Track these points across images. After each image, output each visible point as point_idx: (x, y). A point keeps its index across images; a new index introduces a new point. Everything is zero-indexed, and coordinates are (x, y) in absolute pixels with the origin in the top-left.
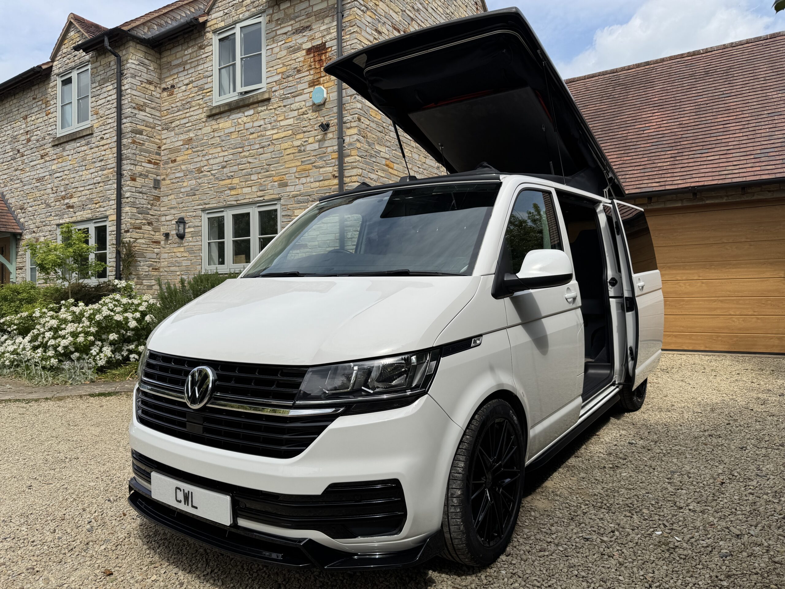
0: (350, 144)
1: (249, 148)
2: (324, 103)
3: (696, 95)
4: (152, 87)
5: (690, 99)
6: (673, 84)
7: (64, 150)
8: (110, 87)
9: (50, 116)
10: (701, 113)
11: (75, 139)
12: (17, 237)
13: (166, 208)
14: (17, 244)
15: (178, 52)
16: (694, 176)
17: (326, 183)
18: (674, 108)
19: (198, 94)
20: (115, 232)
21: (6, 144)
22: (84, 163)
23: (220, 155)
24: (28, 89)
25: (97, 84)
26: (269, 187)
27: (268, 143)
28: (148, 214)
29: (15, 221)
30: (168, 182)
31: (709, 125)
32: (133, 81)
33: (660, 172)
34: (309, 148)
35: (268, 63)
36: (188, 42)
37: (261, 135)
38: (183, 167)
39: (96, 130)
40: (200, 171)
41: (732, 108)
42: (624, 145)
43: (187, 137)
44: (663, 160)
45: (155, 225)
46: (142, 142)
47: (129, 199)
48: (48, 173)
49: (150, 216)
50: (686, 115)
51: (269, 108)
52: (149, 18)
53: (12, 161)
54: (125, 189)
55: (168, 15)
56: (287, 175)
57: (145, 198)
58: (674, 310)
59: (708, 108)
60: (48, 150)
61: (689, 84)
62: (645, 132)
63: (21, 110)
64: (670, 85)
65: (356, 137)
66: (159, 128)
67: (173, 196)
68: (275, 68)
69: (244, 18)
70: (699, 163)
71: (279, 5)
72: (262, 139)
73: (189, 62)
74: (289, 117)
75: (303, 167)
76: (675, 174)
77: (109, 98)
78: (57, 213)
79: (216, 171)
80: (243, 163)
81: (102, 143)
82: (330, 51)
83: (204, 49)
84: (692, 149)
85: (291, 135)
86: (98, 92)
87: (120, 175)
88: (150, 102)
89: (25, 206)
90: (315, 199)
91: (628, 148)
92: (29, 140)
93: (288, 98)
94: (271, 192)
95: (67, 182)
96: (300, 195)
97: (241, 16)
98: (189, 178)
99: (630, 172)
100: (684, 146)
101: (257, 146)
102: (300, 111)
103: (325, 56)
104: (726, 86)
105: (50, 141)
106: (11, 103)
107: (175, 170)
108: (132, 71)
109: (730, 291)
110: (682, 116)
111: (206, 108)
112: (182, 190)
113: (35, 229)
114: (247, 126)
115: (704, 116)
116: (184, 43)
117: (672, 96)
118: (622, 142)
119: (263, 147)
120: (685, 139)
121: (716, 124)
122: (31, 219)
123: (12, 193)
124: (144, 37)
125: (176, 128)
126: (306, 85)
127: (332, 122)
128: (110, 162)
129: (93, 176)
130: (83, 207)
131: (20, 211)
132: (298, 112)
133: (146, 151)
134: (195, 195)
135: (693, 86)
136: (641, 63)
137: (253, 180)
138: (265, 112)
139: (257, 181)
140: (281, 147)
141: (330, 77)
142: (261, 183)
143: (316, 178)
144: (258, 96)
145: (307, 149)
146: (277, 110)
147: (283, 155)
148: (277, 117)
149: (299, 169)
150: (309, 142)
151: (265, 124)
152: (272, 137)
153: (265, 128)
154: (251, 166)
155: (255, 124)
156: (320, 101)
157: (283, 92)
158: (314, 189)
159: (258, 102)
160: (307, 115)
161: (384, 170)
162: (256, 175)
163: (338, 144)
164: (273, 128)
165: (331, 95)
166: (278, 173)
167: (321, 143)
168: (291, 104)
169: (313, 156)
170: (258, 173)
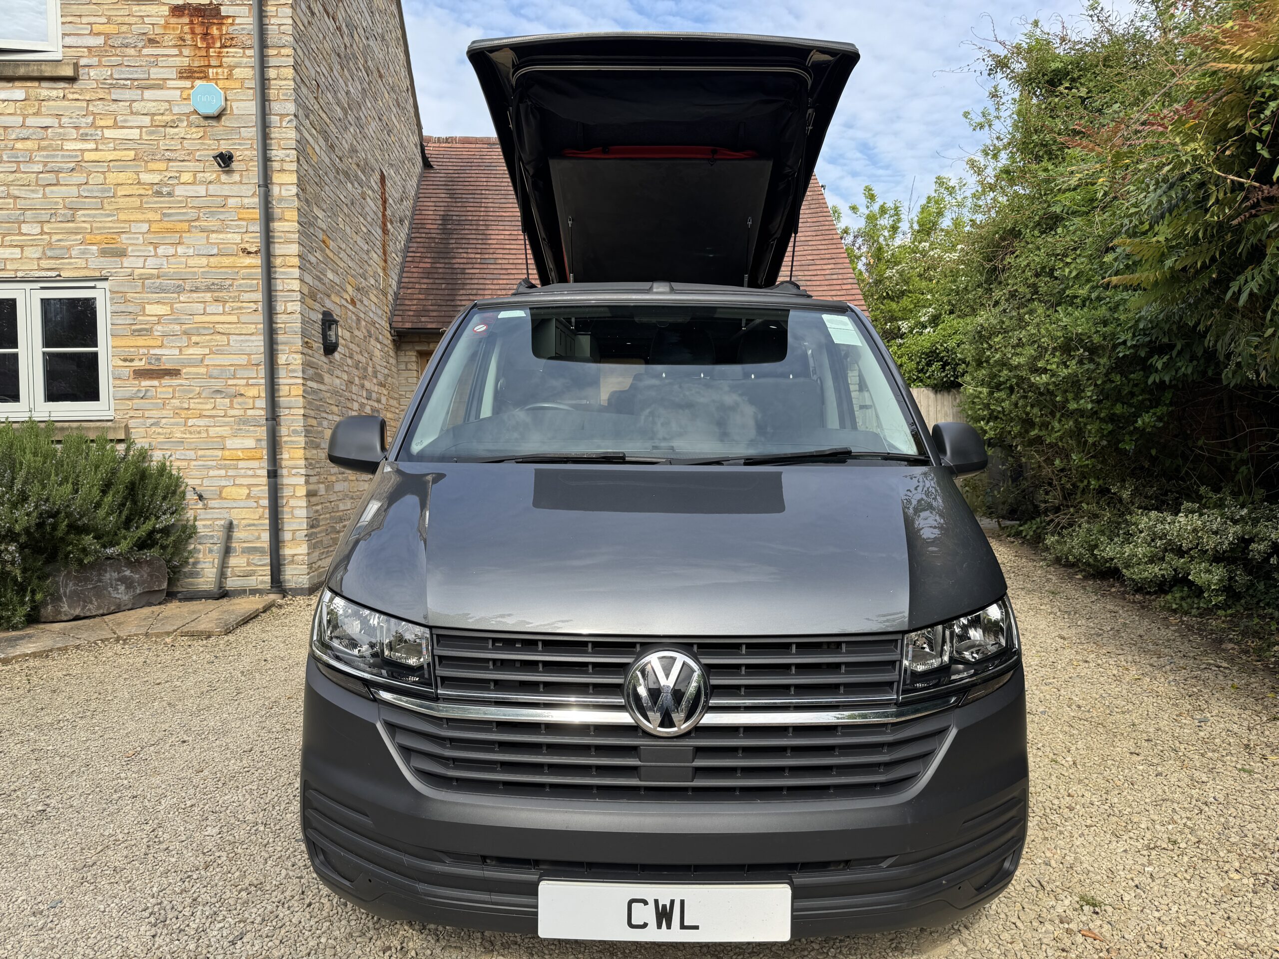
0: (281, 199)
1: (14, 167)
2: (218, 117)
17: (226, 261)
26: (74, 253)
27: (73, 165)
34: (181, 191)
37: (50, 145)
51: (71, 96)
56: (124, 236)
65: (294, 189)
68: (85, 20)
72: (54, 156)
74: (129, 124)
75: (169, 226)
82: (232, 24)
85: (133, 160)
90: (197, 288)
93: (124, 87)
94: (81, 263)
96: (158, 277)
101: (38, 168)
102: (155, 118)
103: (220, 30)
114: (7, 120)
119: (57, 172)
126: (171, 73)
127: (238, 153)
132: (152, 120)
137: (25, 235)
138: (59, 103)
139: (39, 237)
140: (105, 178)
141: (231, 71)
142: (50, 243)
143: (199, 250)
144: (43, 67)
145: (177, 193)
146: (94, 106)
147: (111, 195)
148: (94, 118)
149: (155, 227)
150: (182, 181)
151: (61, 126)
152: (82, 155)
153: (60, 134)
154: (21, 203)
155: (30, 121)
156: (213, 110)
157: (109, 73)
158: (196, 270)
159: (41, 79)
160: (176, 130)
161: (322, 251)
162: (35, 225)
163: (253, 195)
164: (84, 138)
165: (235, 105)
166: (100, 228)
167: (211, 187)
168: (135, 101)
169: (191, 207)
170: (42, 222)
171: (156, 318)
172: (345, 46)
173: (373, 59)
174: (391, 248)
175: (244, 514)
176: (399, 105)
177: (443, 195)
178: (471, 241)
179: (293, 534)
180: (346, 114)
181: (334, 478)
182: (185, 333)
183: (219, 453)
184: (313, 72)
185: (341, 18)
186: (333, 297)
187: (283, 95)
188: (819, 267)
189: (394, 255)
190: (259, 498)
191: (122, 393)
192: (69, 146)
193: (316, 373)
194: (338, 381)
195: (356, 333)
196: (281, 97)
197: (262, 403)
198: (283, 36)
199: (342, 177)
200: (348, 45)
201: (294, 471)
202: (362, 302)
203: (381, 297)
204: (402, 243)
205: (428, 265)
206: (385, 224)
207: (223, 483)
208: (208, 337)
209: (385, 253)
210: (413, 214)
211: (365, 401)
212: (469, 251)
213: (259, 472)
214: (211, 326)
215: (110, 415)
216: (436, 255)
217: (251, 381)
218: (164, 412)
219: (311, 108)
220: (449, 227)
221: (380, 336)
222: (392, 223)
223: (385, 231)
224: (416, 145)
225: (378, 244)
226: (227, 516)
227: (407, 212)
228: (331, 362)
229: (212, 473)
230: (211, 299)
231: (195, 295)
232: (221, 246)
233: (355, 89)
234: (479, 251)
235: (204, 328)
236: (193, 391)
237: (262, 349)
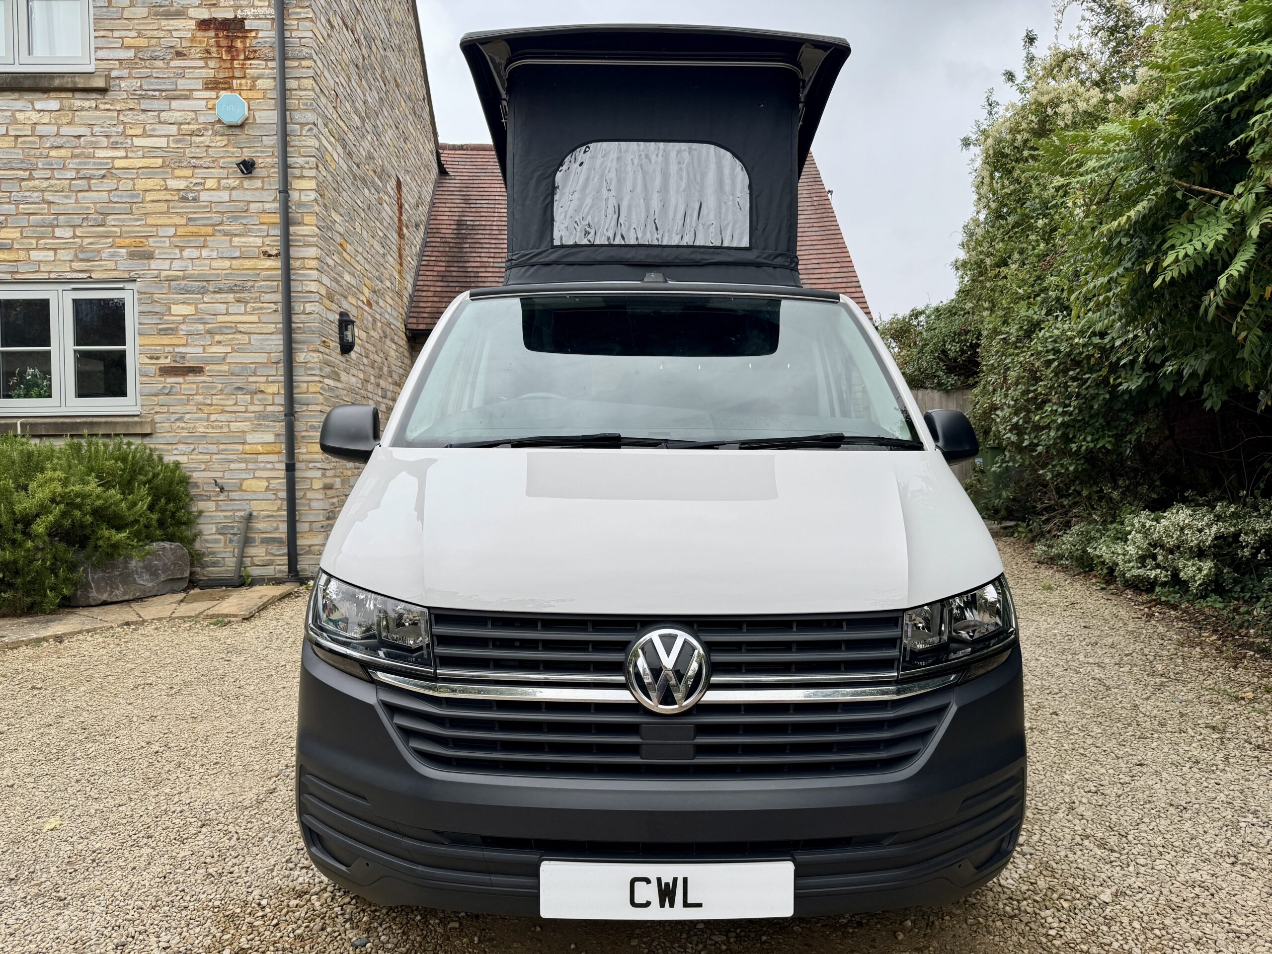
0: (300, 204)
1: (48, 174)
2: (242, 126)
17: (248, 263)
26: (104, 255)
27: (103, 172)
34: (206, 196)
37: (82, 154)
51: (102, 107)
56: (151, 240)
65: (313, 195)
68: (116, 34)
72: (86, 164)
74: (157, 133)
75: (195, 229)
80: (30, 200)
82: (255, 37)
85: (162, 167)
90: (220, 289)
93: (153, 98)
94: (111, 265)
96: (184, 279)
101: (72, 174)
102: (182, 127)
103: (244, 43)
114: (42, 129)
119: (89, 178)
126: (197, 84)
127: (260, 160)
132: (179, 129)
137: (58, 238)
138: (91, 113)
139: (71, 240)
140: (134, 185)
141: (254, 82)
142: (81, 246)
143: (223, 253)
144: (77, 79)
145: (202, 199)
146: (125, 115)
147: (140, 200)
148: (124, 127)
149: (181, 231)
150: (206, 187)
151: (93, 135)
152: (113, 163)
153: (92, 142)
154: (54, 209)
155: (64, 130)
156: (237, 119)
157: (139, 85)
158: (219, 272)
159: (74, 90)
160: (201, 139)
161: (340, 254)
162: (68, 229)
163: (274, 200)
164: (114, 146)
165: (257, 114)
166: (129, 232)
167: (234, 193)
168: (163, 111)
169: (215, 212)
170: (74, 226)
171: (181, 318)
172: (364, 57)
173: (390, 69)
174: (407, 252)
175: (264, 505)
176: (415, 114)
177: (458, 201)
178: (485, 246)
179: (311, 525)
180: (363, 122)
181: (349, 473)
182: (209, 332)
183: (240, 447)
184: (332, 82)
185: (359, 31)
186: (350, 299)
187: (303, 104)
188: (824, 271)
189: (409, 259)
190: (278, 490)
191: (148, 389)
192: (100, 153)
193: (333, 371)
194: (354, 380)
195: (372, 333)
196: (302, 107)
197: (281, 400)
198: (303, 48)
199: (359, 183)
200: (366, 56)
201: (311, 465)
202: (378, 303)
203: (397, 299)
204: (418, 247)
205: (443, 269)
206: (401, 229)
207: (244, 476)
208: (230, 336)
209: (400, 256)
210: (429, 219)
211: (380, 400)
212: (483, 255)
213: (278, 466)
214: (233, 325)
215: (136, 410)
216: (450, 259)
217: (270, 379)
218: (188, 407)
219: (330, 117)
220: (464, 231)
221: (396, 337)
222: (407, 227)
223: (401, 236)
224: (431, 152)
225: (394, 248)
226: (246, 507)
227: (423, 217)
228: (347, 361)
229: (233, 466)
230: (233, 300)
231: (218, 296)
232: (243, 249)
233: (372, 98)
234: (492, 255)
235: (227, 327)
236: (215, 387)
237: (281, 348)
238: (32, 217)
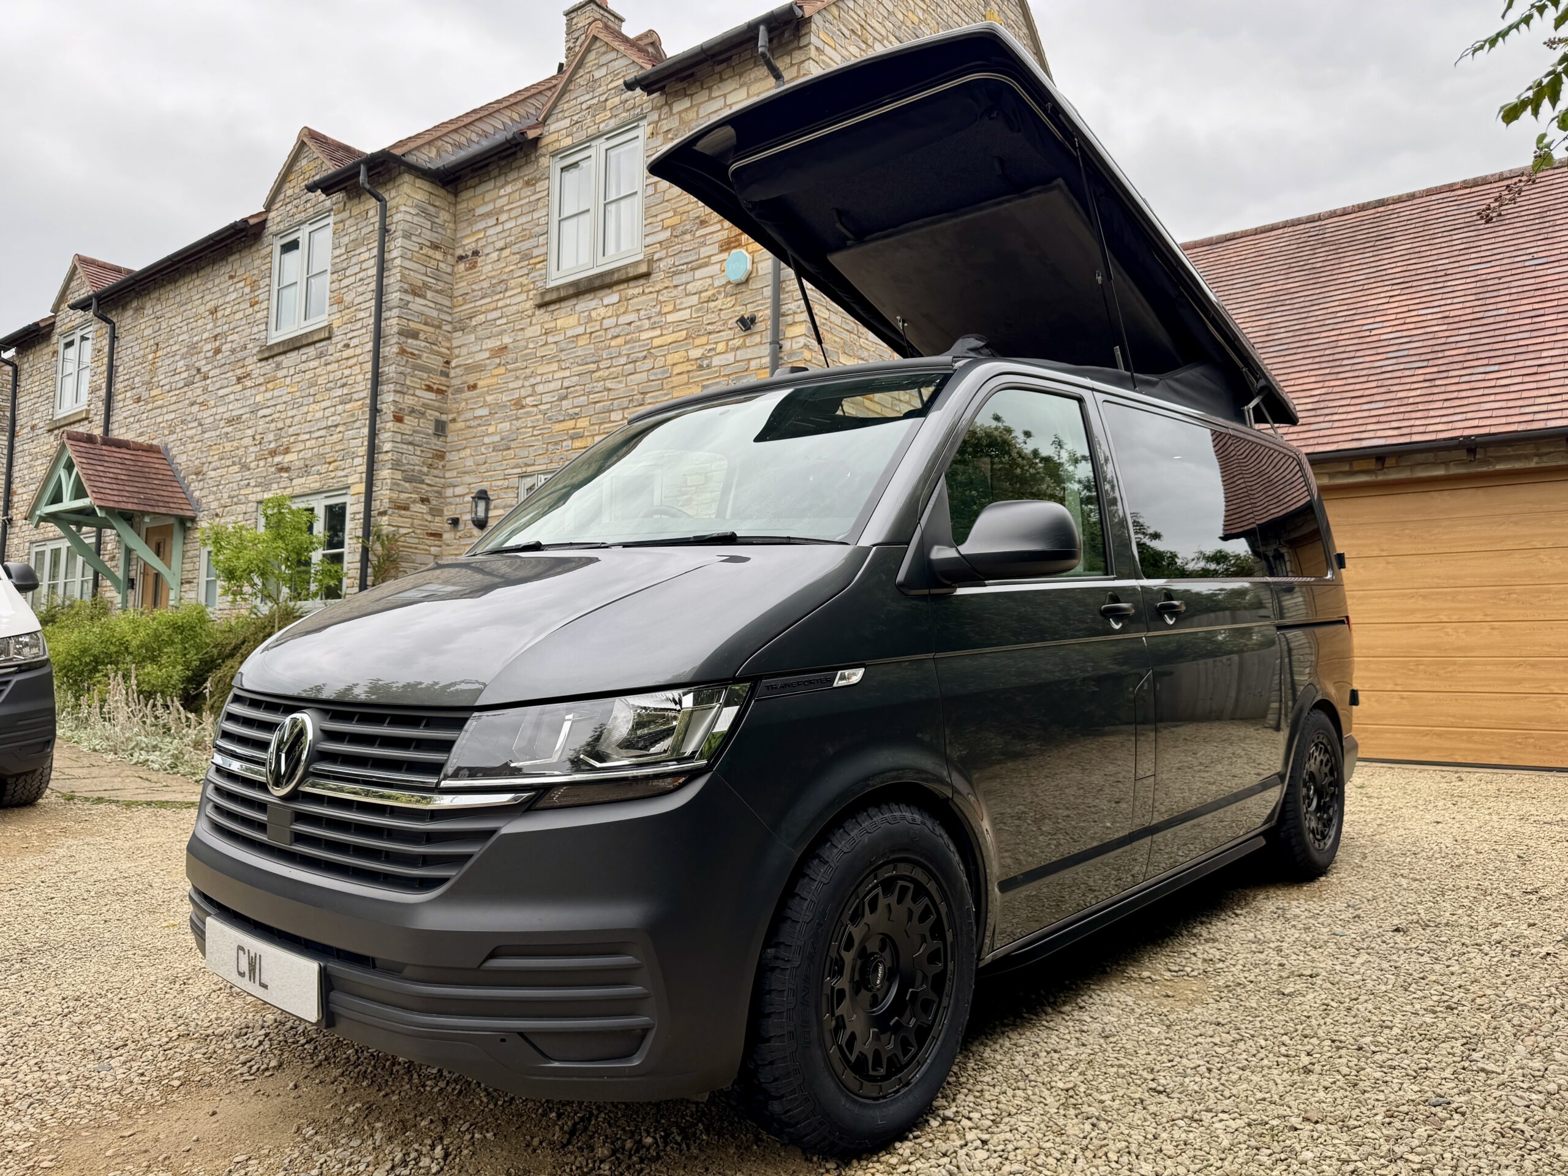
1: (609, 363)
2: (747, 281)
3: (1479, 260)
4: (438, 255)
5: (1466, 269)
6: (1431, 242)
7: (278, 366)
8: (368, 256)
9: (256, 308)
10: (1487, 295)
11: (298, 348)
12: (186, 523)
13: (454, 473)
14: (185, 538)
15: (487, 191)
16: (1469, 416)
18: (1433, 286)
19: (520, 265)
20: (362, 515)
21: (177, 358)
22: (312, 391)
23: (557, 376)
24: (222, 260)
25: (343, 250)
27: (645, 353)
28: (422, 482)
29: (183, 496)
30: (460, 425)
31: (1503, 318)
32: (407, 244)
33: (1402, 409)
34: (716, 361)
35: (648, 208)
36: (506, 174)
37: (631, 339)
38: (489, 399)
39: (336, 331)
40: (519, 404)
41: (1549, 284)
42: (1331, 358)
43: (499, 343)
44: (1408, 387)
45: (434, 502)
46: (416, 352)
47: (390, 454)
48: (247, 409)
49: (425, 486)
50: (1455, 300)
51: (647, 291)
52: (439, 134)
53: (186, 389)
54: (384, 436)
55: (472, 128)
57: (418, 453)
58: (1435, 683)
59: (1501, 286)
60: (249, 368)
61: (1465, 240)
62: (1374, 332)
63: (207, 298)
64: (1426, 243)
65: (802, 341)
66: (448, 328)
67: (468, 452)
68: (659, 218)
69: (607, 129)
70: (1481, 392)
71: (671, 107)
72: (633, 348)
73: (506, 208)
74: (683, 306)
76: (1432, 413)
77: (361, 275)
78: (259, 480)
79: (548, 406)
80: (597, 390)
81: (345, 354)
83: (534, 185)
84: (1466, 364)
85: (685, 339)
86: (344, 265)
87: (375, 411)
88: (434, 281)
89: (205, 469)
91: (1338, 363)
92: (218, 351)
93: (682, 272)
95: (280, 425)
97: (602, 126)
98: (500, 418)
99: (1341, 410)
100: (1451, 359)
101: (623, 360)
102: (703, 295)
104: (1539, 243)
105: (255, 351)
106: (191, 286)
107: (475, 403)
108: (407, 226)
109: (1549, 646)
110: (1449, 301)
111: (535, 292)
112: (487, 440)
113: (218, 511)
114: (607, 323)
115: (1493, 300)
116: (500, 175)
117: (1430, 264)
118: (1327, 352)
119: (635, 362)
120: (1453, 346)
121: (1517, 316)
122: (215, 493)
123: (182, 444)
124: (429, 165)
125: (479, 328)
126: (715, 248)
127: (761, 314)
128: (358, 388)
129: (328, 413)
130: (306, 470)
131: (194, 477)
132: (700, 298)
133: (423, 369)
134: (509, 449)
135: (1472, 245)
136: (1369, 203)
137: (612, 421)
138: (640, 299)
140: (666, 361)
144: (629, 270)
145: (713, 363)
146: (662, 295)
147: (668, 374)
148: (661, 307)
150: (717, 352)
152: (651, 343)
153: (638, 327)
154: (611, 394)
155: (621, 320)
156: (740, 276)
157: (673, 262)
159: (627, 281)
160: (716, 303)
162: (617, 411)
163: (769, 354)
164: (653, 327)
165: (760, 265)
167: (738, 352)
168: (688, 283)
169: (725, 376)
170: (623, 409)
238: (598, 405)
